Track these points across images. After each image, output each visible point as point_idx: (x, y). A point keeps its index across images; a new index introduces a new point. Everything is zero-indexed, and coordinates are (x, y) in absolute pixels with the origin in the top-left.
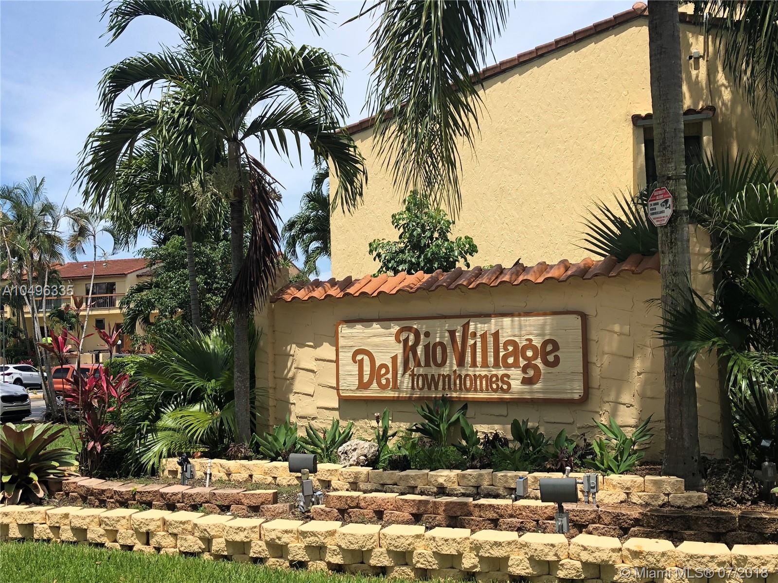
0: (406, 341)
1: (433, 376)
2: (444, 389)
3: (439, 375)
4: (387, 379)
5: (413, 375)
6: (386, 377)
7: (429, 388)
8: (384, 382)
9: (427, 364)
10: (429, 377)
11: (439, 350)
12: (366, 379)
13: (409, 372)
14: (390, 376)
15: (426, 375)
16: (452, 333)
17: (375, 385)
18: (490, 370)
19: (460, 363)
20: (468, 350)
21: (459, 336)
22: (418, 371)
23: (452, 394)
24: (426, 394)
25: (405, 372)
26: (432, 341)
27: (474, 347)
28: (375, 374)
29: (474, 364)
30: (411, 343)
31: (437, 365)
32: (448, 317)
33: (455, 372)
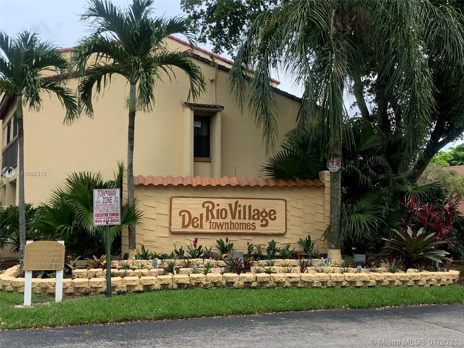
0: (208, 207)
1: (220, 223)
2: (225, 228)
3: (223, 223)
5: (211, 222)
6: (197, 223)
7: (218, 228)
8: (195, 225)
9: (218, 218)
11: (224, 212)
12: (186, 223)
13: (209, 221)
14: (199, 222)
15: (217, 223)
16: (230, 205)
17: (191, 227)
18: (247, 221)
19: (233, 217)
20: (237, 212)
21: (233, 206)
22: (213, 221)
23: (229, 231)
24: (217, 231)
25: (206, 221)
26: (220, 208)
27: (240, 211)
28: (192, 221)
29: (240, 218)
30: (210, 208)
31: (222, 218)
32: (227, 198)
33: (231, 221)
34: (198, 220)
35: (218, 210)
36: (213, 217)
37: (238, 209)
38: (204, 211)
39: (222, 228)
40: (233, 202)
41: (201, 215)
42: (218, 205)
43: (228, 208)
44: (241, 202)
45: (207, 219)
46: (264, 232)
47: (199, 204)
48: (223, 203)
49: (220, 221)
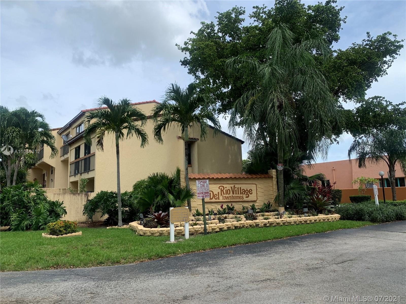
11: (229, 191)
12: (212, 197)
17: (214, 199)
18: (239, 195)
19: (233, 193)
20: (235, 191)
21: (233, 188)
22: (224, 195)
23: (232, 200)
24: (226, 200)
25: (221, 196)
27: (236, 190)
28: (214, 196)
29: (236, 194)
30: (222, 189)
32: (230, 184)
33: (232, 195)
34: (217, 196)
35: (226, 190)
36: (224, 194)
37: (235, 189)
38: (220, 191)
39: (228, 199)
40: (232, 186)
41: (218, 193)
42: (226, 188)
44: (236, 186)
45: (221, 195)
46: (247, 200)
47: (217, 187)
48: (228, 187)
49: (227, 195)
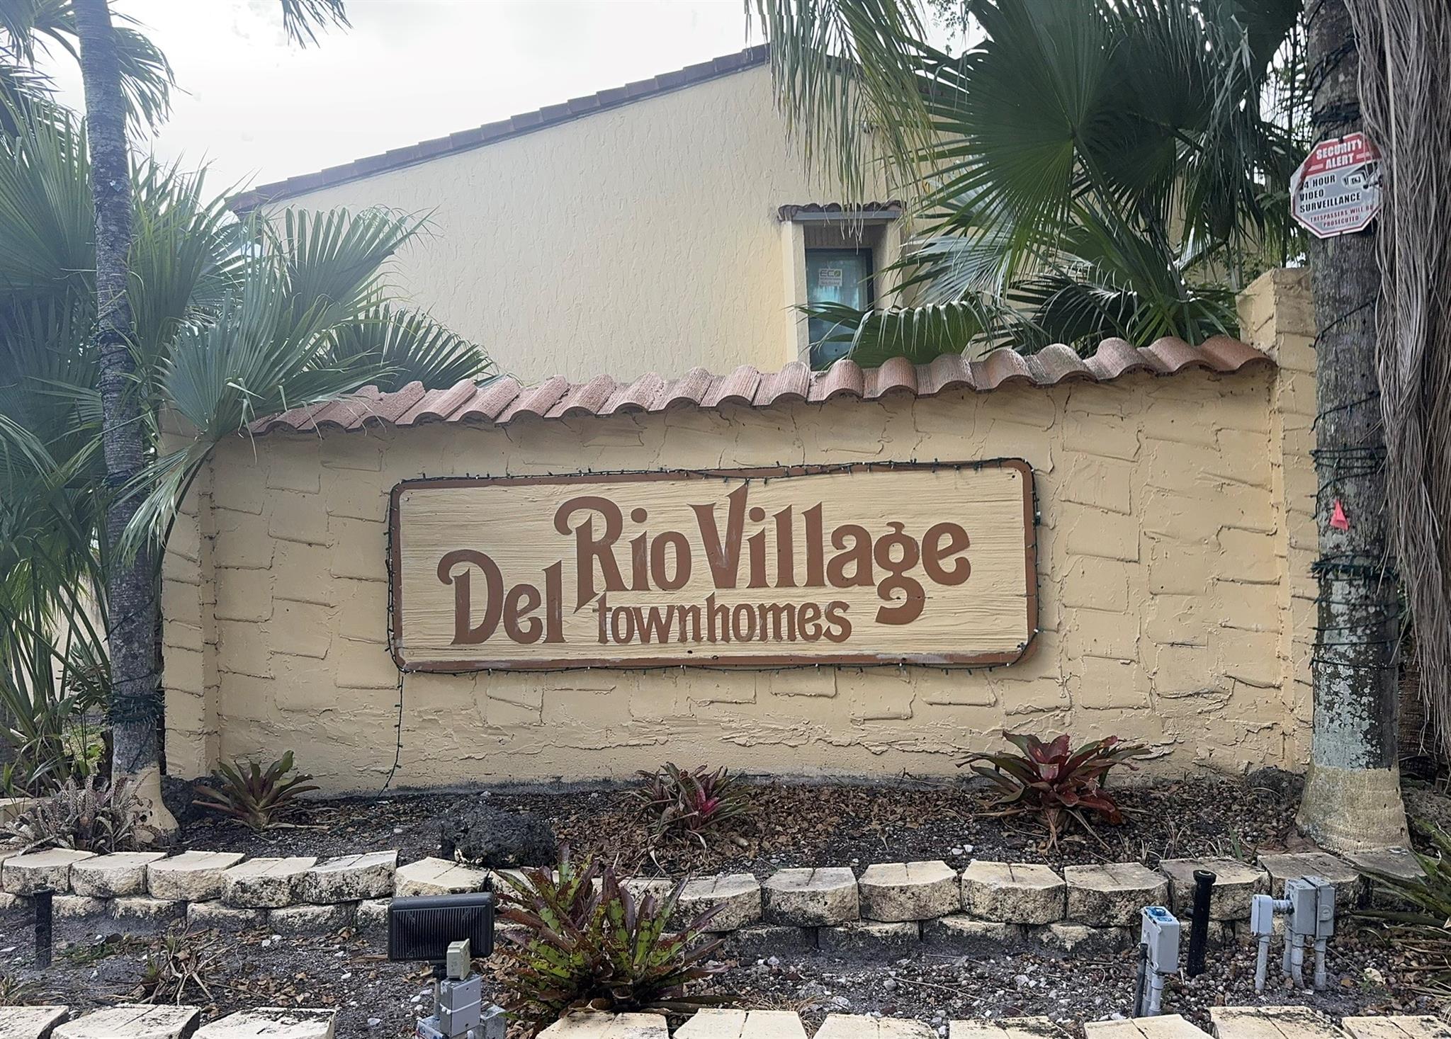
0: (585, 531)
1: (654, 611)
2: (683, 639)
3: (671, 609)
4: (536, 622)
5: (602, 609)
6: (531, 614)
7: (645, 638)
8: (524, 625)
9: (640, 584)
10: (646, 614)
11: (671, 551)
12: (476, 620)
13: (593, 603)
14: (541, 613)
15: (638, 610)
16: (705, 514)
17: (500, 633)
18: (799, 596)
19: (725, 577)
20: (745, 551)
21: (722, 519)
22: (615, 600)
23: (704, 652)
24: (637, 651)
25: (581, 604)
26: (652, 529)
27: (758, 542)
28: (503, 607)
29: (758, 581)
30: (597, 536)
31: (664, 585)
33: (711, 600)
34: (535, 603)
35: (638, 544)
37: (750, 530)
38: (566, 551)
39: (663, 639)
40: (718, 494)
41: (554, 574)
42: (640, 516)
43: (691, 530)
44: (762, 496)
45: (585, 593)
46: (897, 652)
47: (540, 516)
48: (663, 506)
49: (655, 599)
